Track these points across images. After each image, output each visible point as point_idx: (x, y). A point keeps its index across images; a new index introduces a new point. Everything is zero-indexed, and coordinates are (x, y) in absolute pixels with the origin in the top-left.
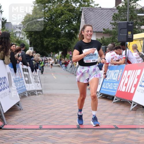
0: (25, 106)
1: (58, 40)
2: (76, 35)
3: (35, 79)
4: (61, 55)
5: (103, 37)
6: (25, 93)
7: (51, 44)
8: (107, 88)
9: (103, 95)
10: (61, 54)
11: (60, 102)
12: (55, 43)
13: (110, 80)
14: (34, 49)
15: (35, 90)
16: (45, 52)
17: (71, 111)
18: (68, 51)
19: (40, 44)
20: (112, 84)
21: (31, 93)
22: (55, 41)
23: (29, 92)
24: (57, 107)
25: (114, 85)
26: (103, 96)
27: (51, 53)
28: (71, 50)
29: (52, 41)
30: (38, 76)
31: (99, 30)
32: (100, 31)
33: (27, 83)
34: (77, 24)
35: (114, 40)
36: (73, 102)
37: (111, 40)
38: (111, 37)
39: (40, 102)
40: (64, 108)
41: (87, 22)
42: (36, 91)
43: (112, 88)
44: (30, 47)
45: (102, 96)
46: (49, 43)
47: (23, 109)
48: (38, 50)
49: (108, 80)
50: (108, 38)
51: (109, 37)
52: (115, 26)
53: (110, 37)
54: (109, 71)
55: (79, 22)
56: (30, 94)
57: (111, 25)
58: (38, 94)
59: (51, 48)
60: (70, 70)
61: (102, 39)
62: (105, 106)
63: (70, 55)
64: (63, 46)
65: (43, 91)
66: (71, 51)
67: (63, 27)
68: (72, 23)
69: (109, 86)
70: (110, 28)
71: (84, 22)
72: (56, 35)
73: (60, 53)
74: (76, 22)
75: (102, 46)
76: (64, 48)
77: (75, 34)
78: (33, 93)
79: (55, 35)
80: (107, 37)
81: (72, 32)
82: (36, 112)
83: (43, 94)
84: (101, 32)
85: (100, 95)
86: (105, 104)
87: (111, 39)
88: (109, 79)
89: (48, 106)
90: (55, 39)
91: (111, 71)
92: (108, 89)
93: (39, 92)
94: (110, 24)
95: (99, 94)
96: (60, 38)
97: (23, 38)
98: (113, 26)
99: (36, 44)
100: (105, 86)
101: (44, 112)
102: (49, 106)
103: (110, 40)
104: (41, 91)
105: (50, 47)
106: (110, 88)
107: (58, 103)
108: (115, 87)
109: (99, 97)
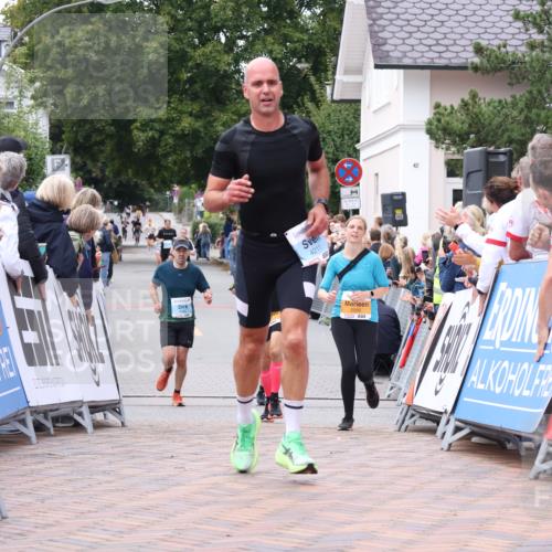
0: (19, 494)
1: (216, 114)
2: (317, 87)
3: (79, 338)
5: (474, 96)
6: (23, 422)
7: (171, 141)
8: (498, 390)
9: (472, 434)
12: (195, 133)
13: (516, 345)
14: (73, 163)
15: (81, 403)
16: (136, 185)
17: (289, 527)
19: (110, 136)
20: (526, 366)
21: (55, 420)
22: (198, 124)
23: (45, 411)
24: (207, 503)
25: (542, 372)
26: (475, 439)
27: (171, 189)
29: (179, 121)
30: (98, 322)
31: (449, 58)
32: (455, 62)
33: (31, 362)
34: (323, 24)
35: (534, 111)
37: (521, 111)
38: (521, 92)
39: (104, 472)
40: (248, 504)
41: (380, 10)
42: (85, 410)
43: (526, 393)
44: (53, 152)
45: (467, 437)
46: (162, 133)
47: (9, 514)
48: (96, 173)
49: (503, 344)
50: (500, 101)
51: (505, 95)
52: (541, 31)
53: (514, 97)
54: (509, 292)
55: (332, 10)
56: (49, 424)
57: (519, 24)
58: (98, 426)
59: (175, 163)
61: (465, 104)
62: (489, 494)
67: (242, 37)
68: (294, 15)
69: (512, 377)
70: (515, 40)
71: (364, 12)
72: (202, 88)
74: (318, 11)
75: (469, 150)
77: (312, 79)
78: (67, 418)
79: (197, 87)
80: (496, 98)
81: (294, 66)
82: (85, 528)
83: (123, 424)
84: (463, 68)
85: (458, 429)
86: (486, 484)
87: (521, 105)
88: (506, 337)
89: (151, 496)
90: (196, 107)
91: (518, 292)
92: (506, 397)
93: (99, 416)
94: (510, 19)
95: (453, 424)
96: (225, 104)
97: (10, 104)
98: (533, 31)
99: (87, 137)
100: (483, 382)
101: (132, 530)
102: (158, 494)
103: (515, 113)
104: (114, 407)
105: (166, 156)
106: (517, 393)
107: (213, 480)
108: (544, 382)
109: (450, 445)
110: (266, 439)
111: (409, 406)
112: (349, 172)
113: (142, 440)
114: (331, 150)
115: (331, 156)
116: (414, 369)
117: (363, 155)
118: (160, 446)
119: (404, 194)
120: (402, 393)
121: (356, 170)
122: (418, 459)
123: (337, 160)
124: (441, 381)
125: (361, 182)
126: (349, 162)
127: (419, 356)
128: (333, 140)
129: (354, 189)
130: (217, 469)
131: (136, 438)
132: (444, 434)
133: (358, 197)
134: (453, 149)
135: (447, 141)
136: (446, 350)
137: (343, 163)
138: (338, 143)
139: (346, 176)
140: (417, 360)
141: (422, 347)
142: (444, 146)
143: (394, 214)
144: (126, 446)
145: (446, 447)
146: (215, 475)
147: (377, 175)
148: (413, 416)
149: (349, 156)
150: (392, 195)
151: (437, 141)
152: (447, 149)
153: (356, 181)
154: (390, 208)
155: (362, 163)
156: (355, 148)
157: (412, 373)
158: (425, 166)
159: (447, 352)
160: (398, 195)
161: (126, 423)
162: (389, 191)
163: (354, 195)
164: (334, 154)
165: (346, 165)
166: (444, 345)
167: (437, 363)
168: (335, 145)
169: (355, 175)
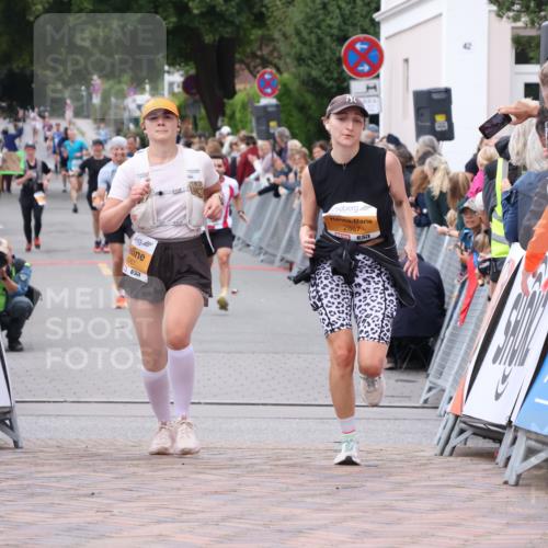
4: (184, 96)
10: (177, 90)
11: (174, 521)
18: (237, 66)
28: (265, 51)
36: (285, 518)
60: (257, 236)
63: (264, 101)
64: (202, 15)
65: (22, 422)
66: (265, 63)
73: (174, 78)
76: (208, 39)
83: (16, 443)
85: (530, 452)
104: (2, 419)
107: (156, 529)
109: (519, 476)
110: (237, 466)
111: (457, 417)
112: (363, 57)
113: (47, 468)
114: (335, 23)
115: (335, 31)
116: (465, 361)
117: (385, 30)
118: (73, 477)
119: (448, 91)
120: (446, 396)
121: (374, 53)
122: (471, 499)
123: (345, 38)
124: (505, 378)
125: (383, 71)
126: (362, 41)
127: (472, 340)
128: (339, 8)
129: (372, 82)
130: (162, 513)
131: (36, 465)
132: (508, 459)
133: (378, 96)
134: (525, 19)
135: (517, 7)
136: (512, 331)
137: (354, 42)
138: (347, 12)
139: (359, 63)
140: (470, 347)
141: (478, 327)
142: (511, 14)
143: (433, 121)
144: (22, 477)
145: (512, 480)
146: (159, 522)
147: (406, 61)
148: (462, 431)
149: (364, 31)
150: (429, 93)
151: (500, 6)
152: (516, 19)
153: (374, 72)
154: (427, 113)
155: (383, 43)
156: (372, 20)
157: (462, 368)
158: (480, 47)
159: (513, 334)
160: (438, 91)
161: (22, 443)
162: (425, 86)
163: (372, 92)
164: (340, 30)
165: (359, 46)
166: (509, 322)
167: (499, 350)
168: (342, 15)
169: (373, 61)
